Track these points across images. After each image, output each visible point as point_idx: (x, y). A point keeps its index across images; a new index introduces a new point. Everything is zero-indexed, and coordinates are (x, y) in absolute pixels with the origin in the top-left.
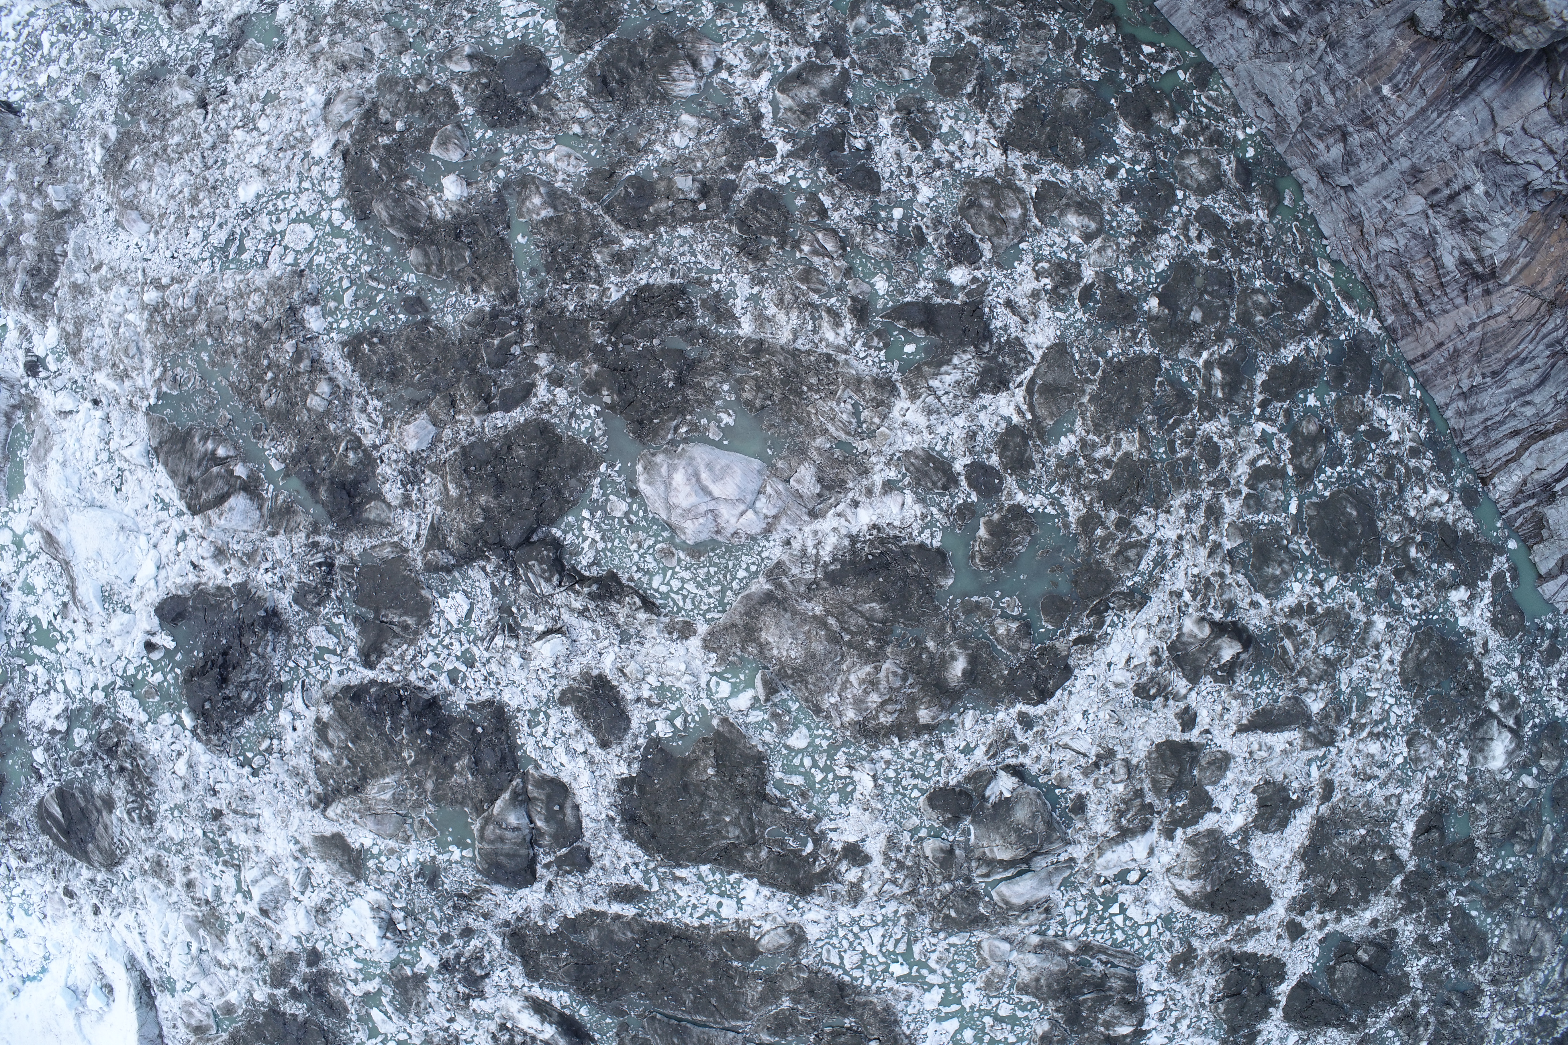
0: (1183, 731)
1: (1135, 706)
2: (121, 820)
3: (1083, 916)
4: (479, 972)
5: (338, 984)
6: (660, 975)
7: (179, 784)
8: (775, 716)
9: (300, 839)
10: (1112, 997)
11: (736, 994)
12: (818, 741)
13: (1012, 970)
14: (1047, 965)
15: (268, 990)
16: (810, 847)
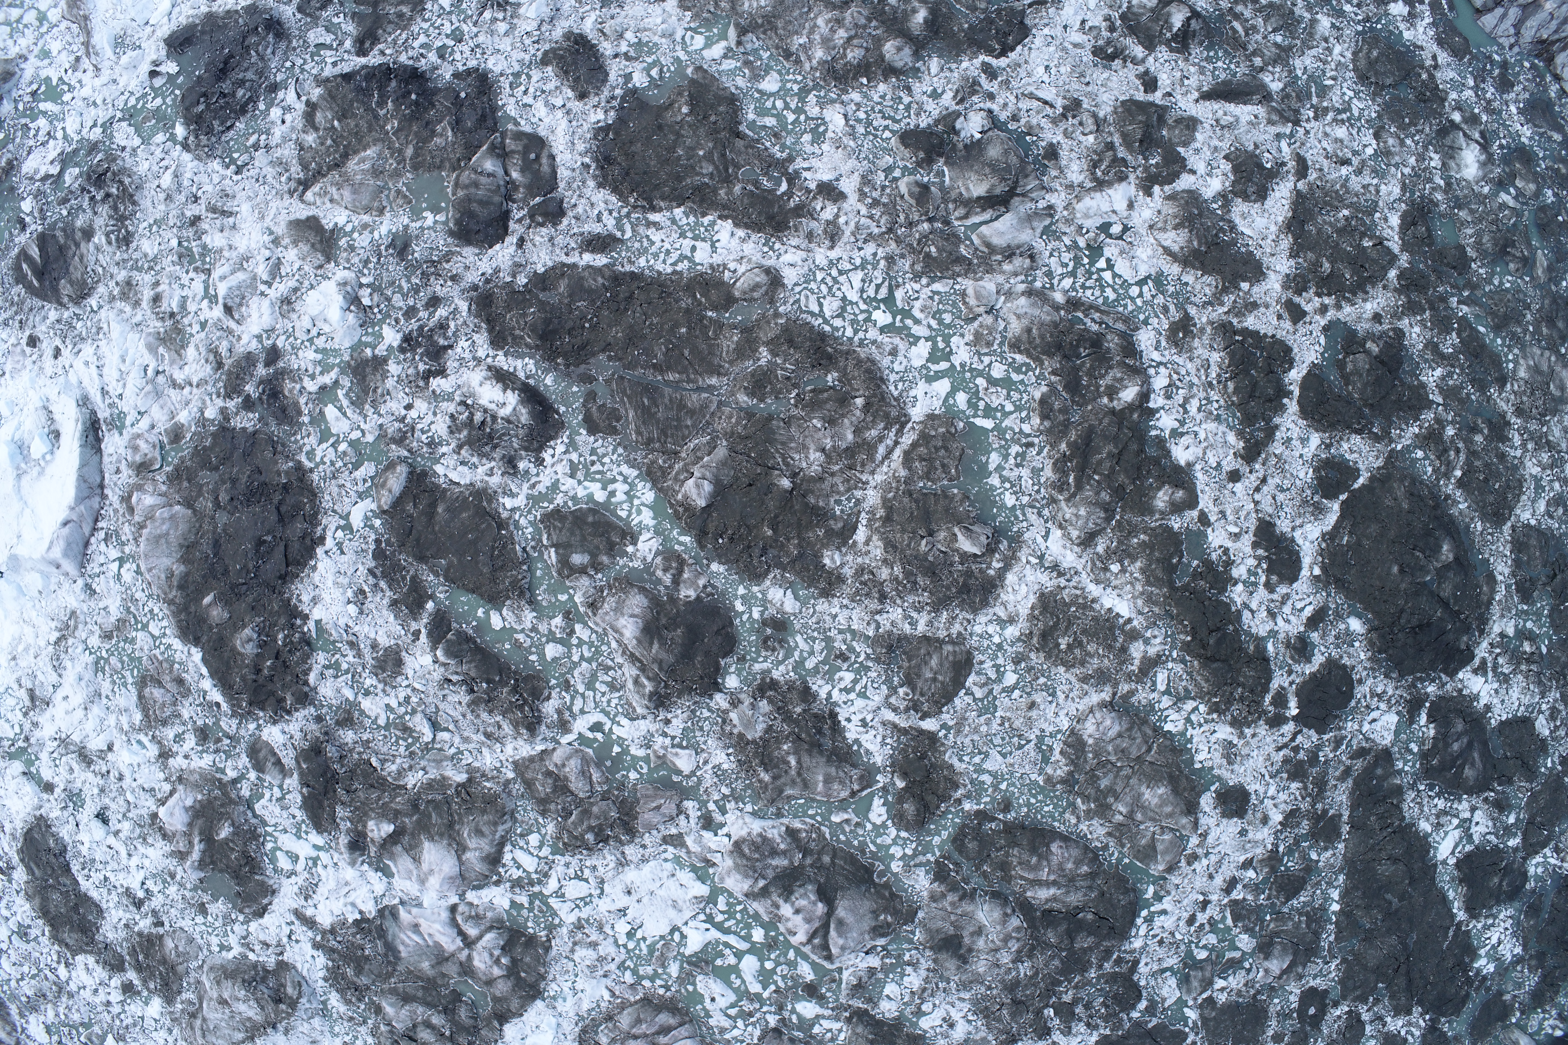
0: (1146, 91)
1: (1095, 65)
2: (98, 249)
3: (1070, 268)
4: (442, 342)
5: (295, 382)
6: (631, 327)
7: (162, 196)
8: (747, 63)
9: (274, 229)
10: (1111, 359)
11: (711, 346)
12: (789, 85)
13: (1002, 324)
14: (1037, 312)
15: (220, 402)
16: (784, 187)
